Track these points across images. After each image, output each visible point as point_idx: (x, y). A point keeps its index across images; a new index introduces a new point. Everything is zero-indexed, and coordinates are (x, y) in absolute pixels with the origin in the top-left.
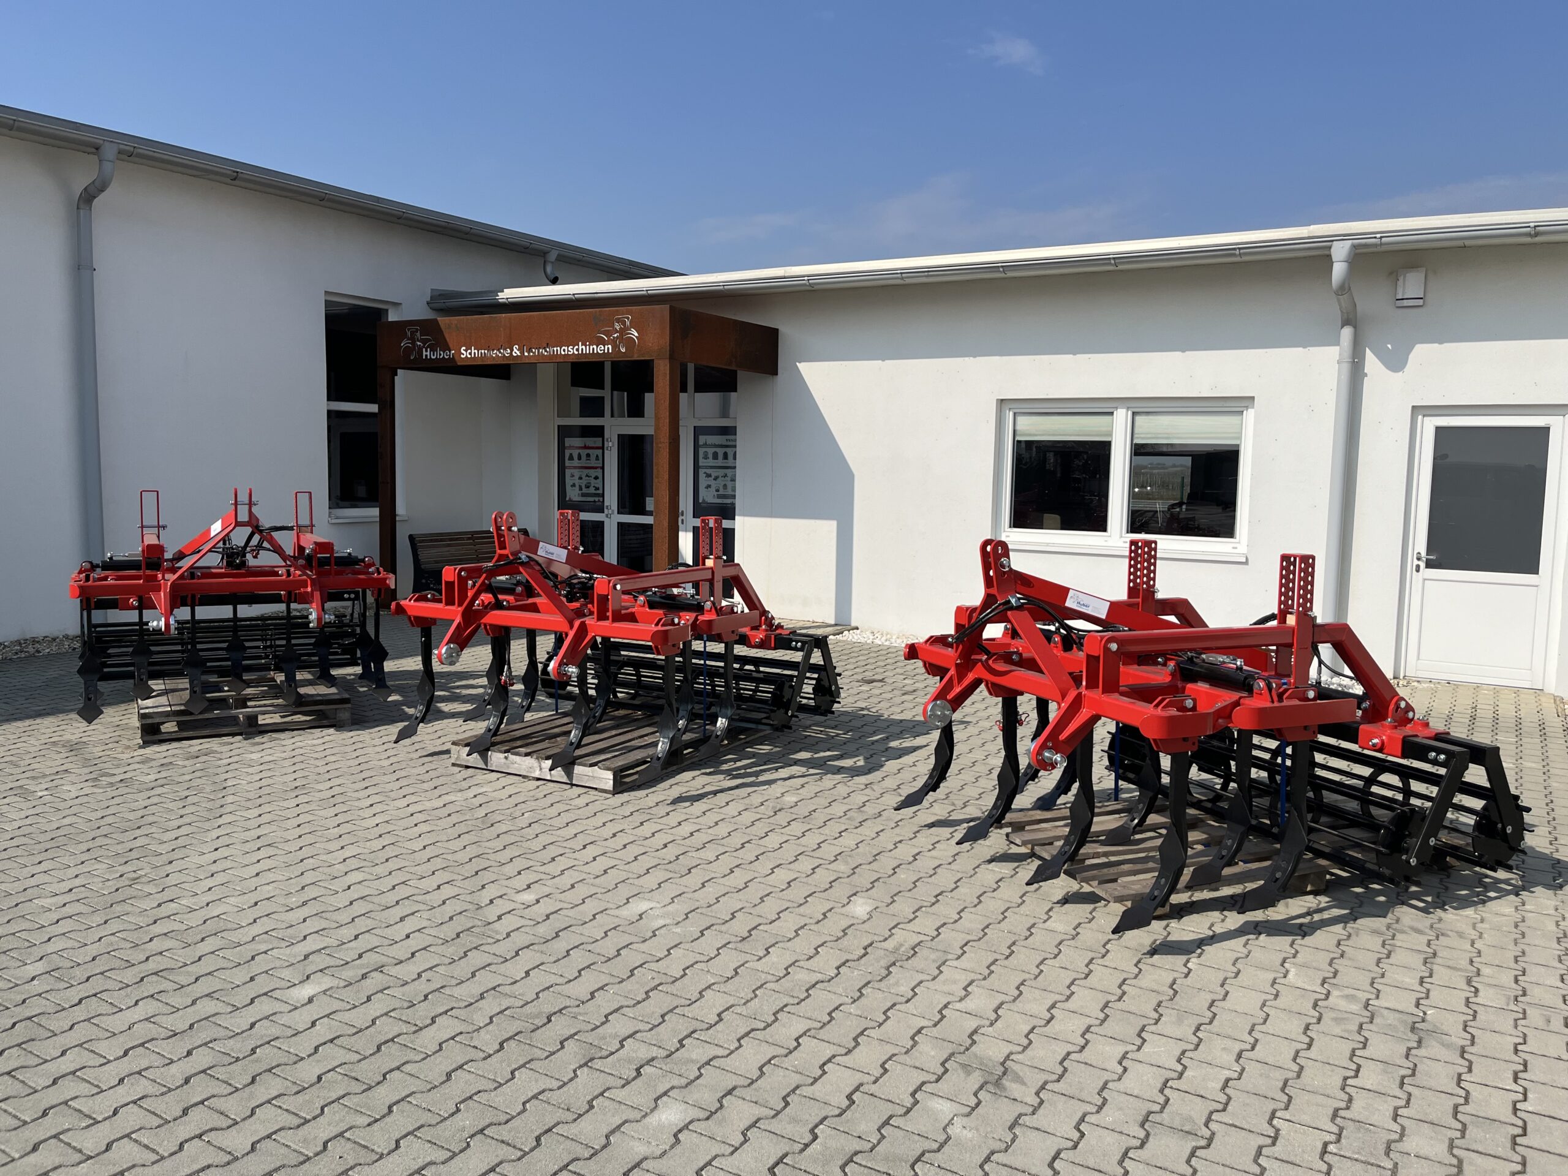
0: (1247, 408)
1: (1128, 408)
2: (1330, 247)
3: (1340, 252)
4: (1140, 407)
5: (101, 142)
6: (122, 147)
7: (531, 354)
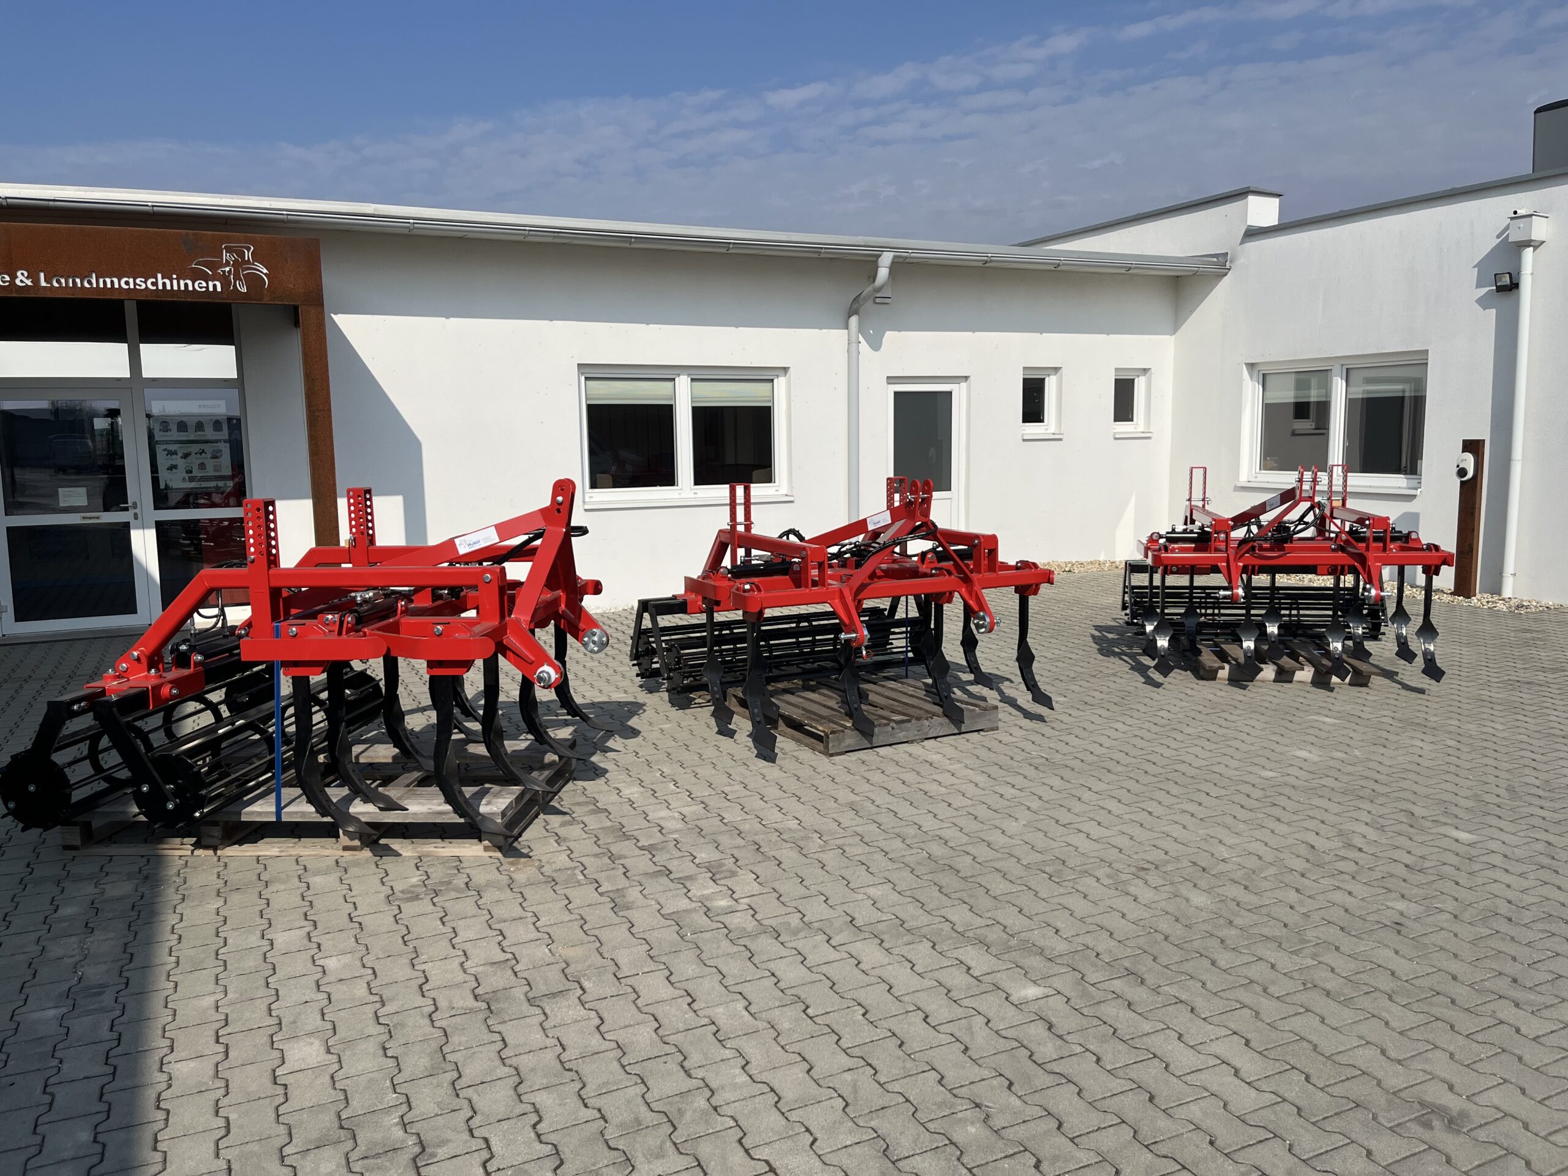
0: (778, 376)
1: (688, 375)
2: (880, 256)
3: (886, 259)
4: (700, 374)
7: (56, 284)
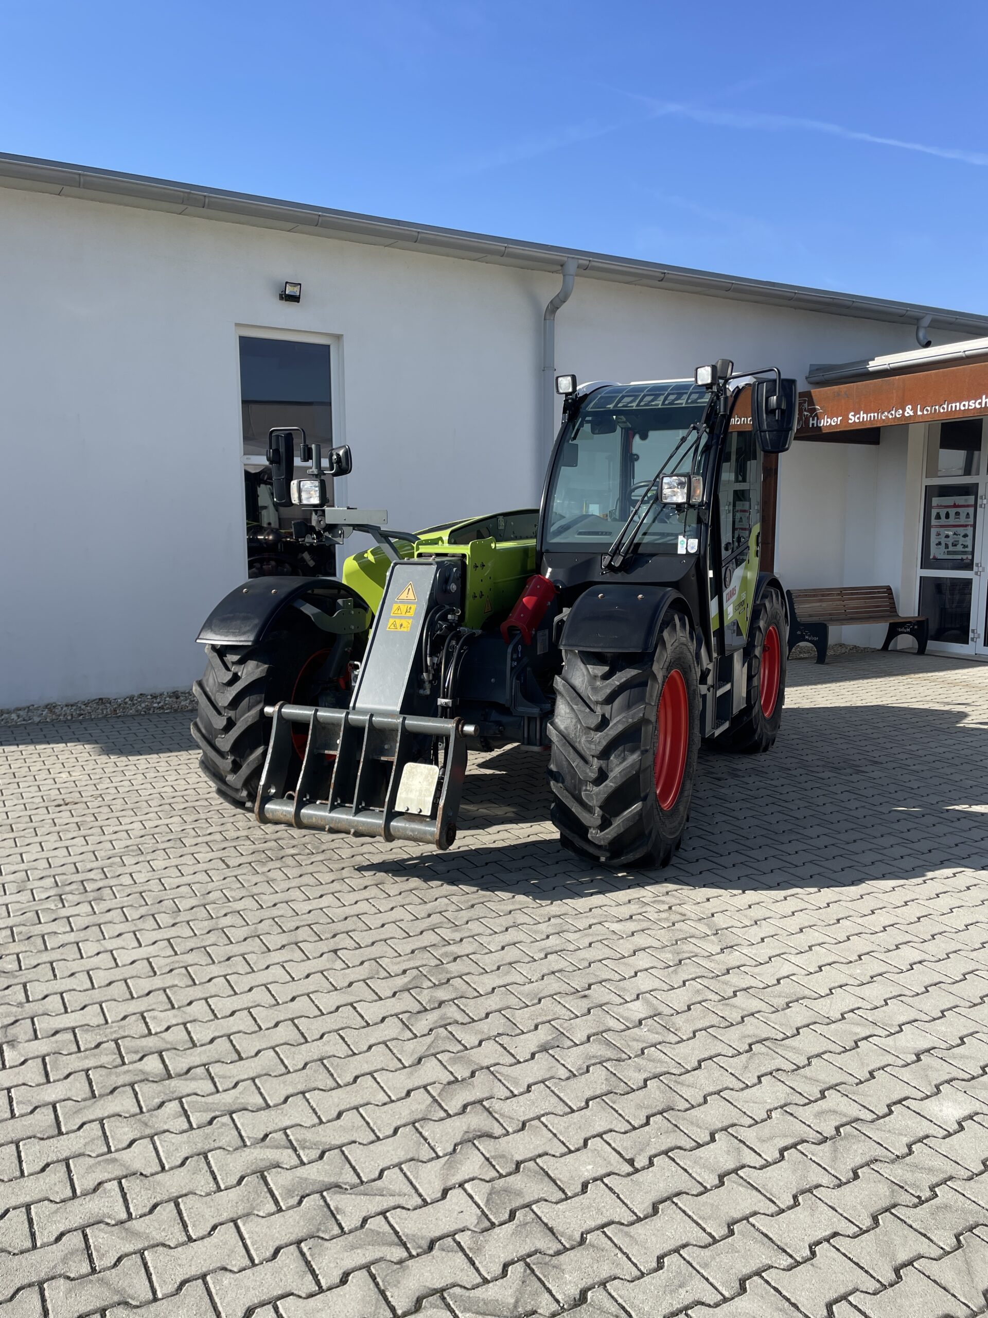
5: (566, 259)
6: (581, 261)
7: (925, 413)
